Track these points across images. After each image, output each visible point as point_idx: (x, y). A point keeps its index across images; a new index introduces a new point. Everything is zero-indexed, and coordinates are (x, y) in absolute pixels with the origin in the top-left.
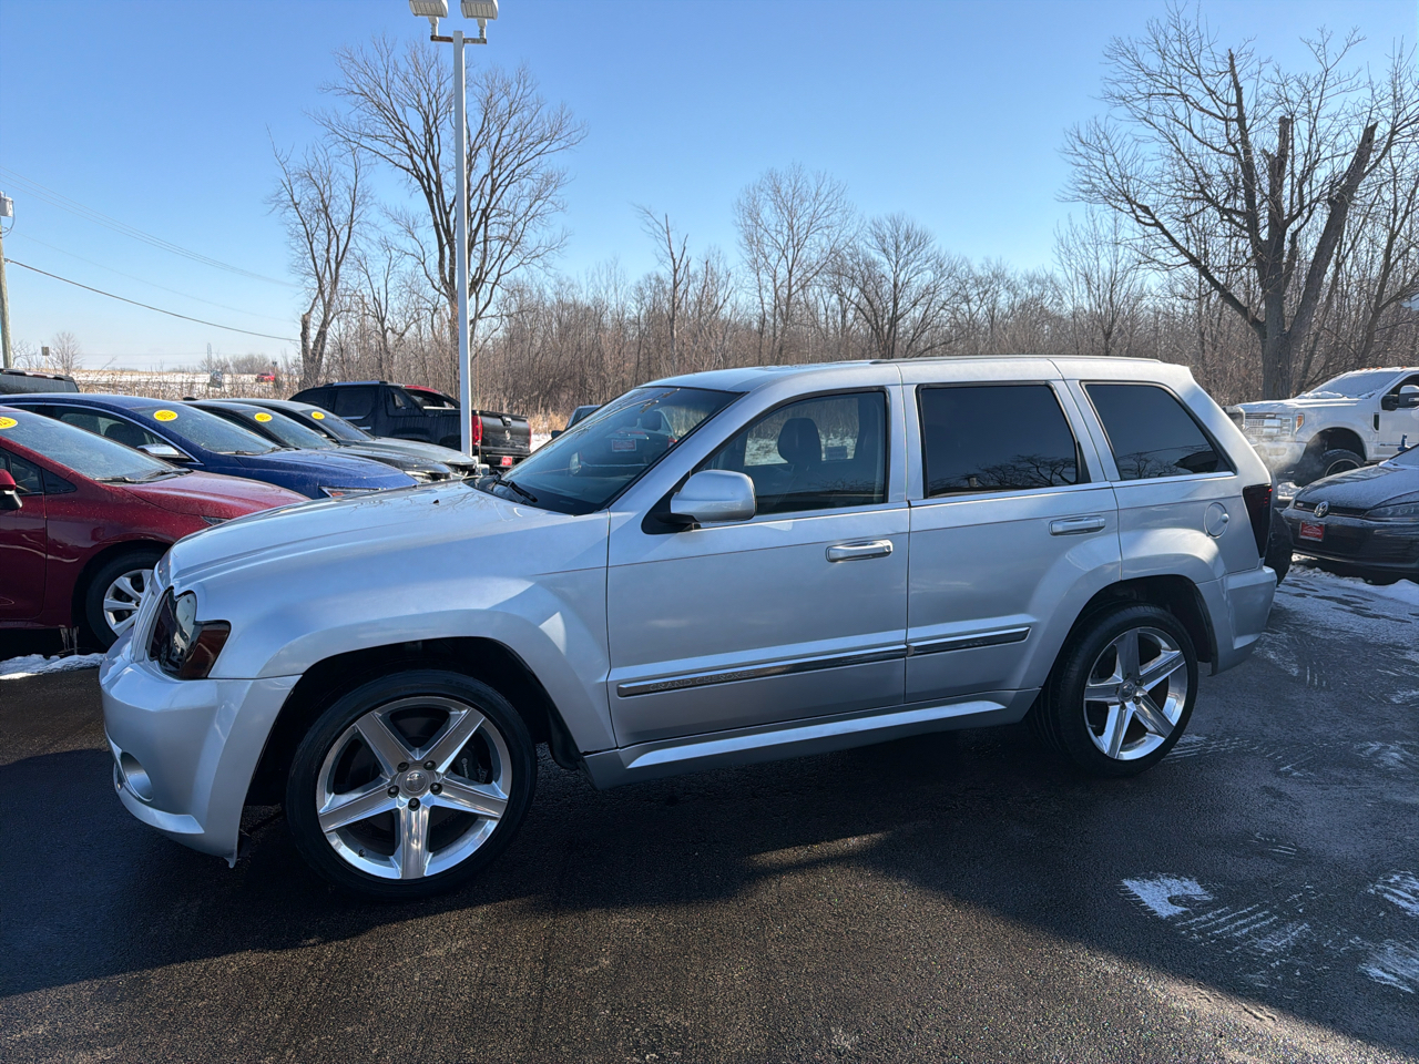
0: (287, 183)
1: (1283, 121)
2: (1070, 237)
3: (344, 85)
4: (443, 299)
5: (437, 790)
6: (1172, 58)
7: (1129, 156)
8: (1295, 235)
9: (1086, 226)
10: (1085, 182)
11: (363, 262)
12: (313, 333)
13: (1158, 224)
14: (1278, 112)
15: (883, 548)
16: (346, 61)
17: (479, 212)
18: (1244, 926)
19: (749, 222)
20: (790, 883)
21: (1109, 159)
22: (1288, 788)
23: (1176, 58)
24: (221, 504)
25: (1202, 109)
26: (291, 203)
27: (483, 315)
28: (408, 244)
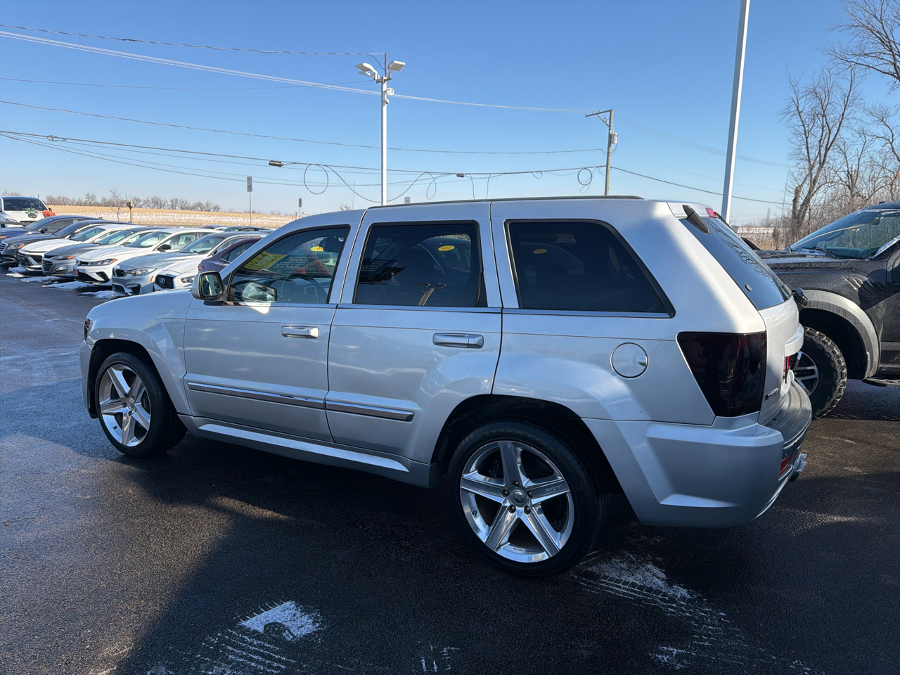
0: (795, 99)
3: (846, 22)
11: (842, 148)
12: (801, 201)
26: (797, 113)
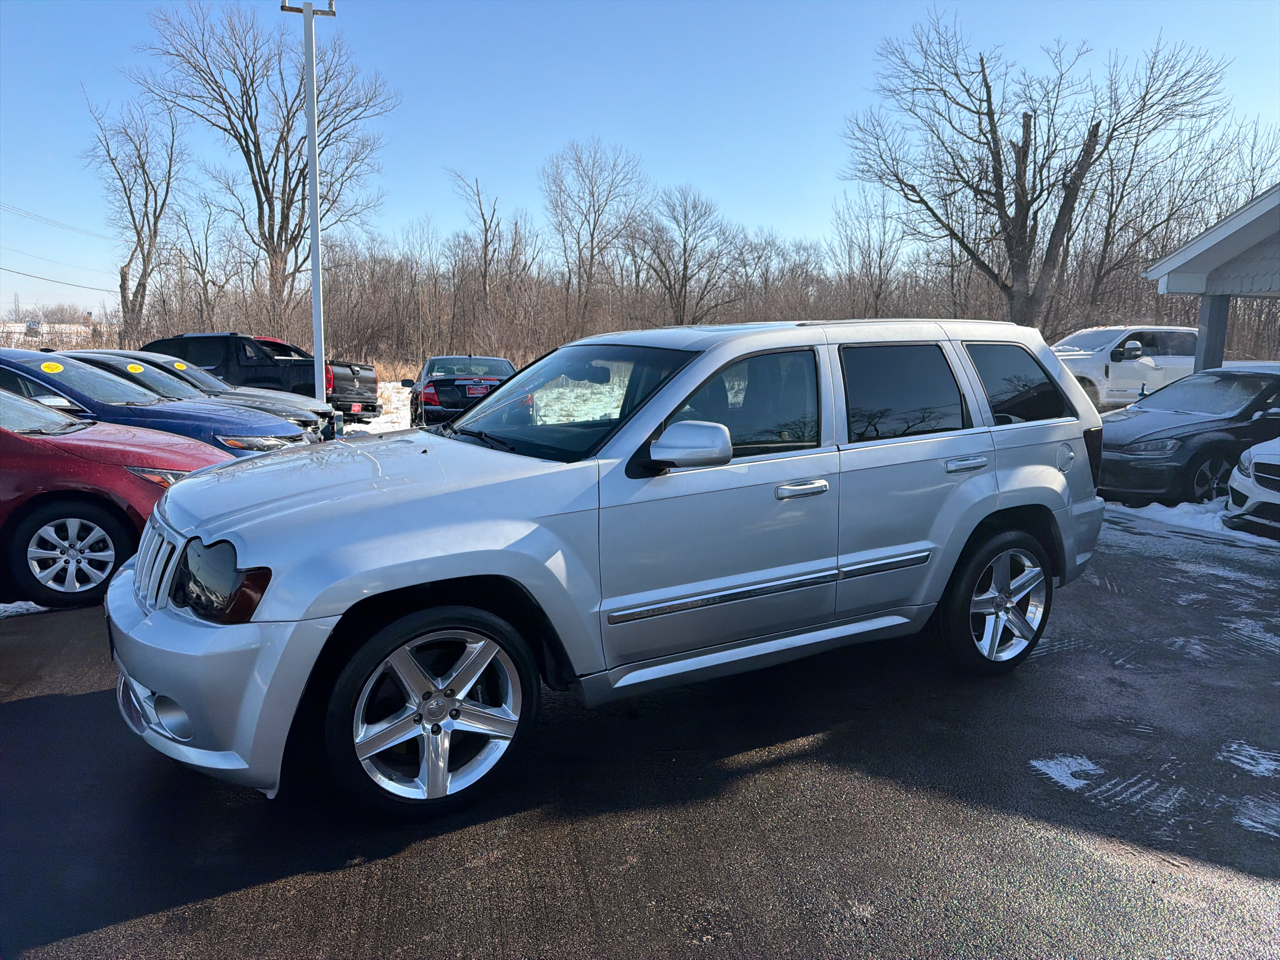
0: (103, 139)
1: (1026, 116)
2: (846, 211)
3: (159, 45)
4: (263, 253)
5: (455, 715)
6: (934, 59)
7: (898, 142)
8: (1036, 213)
9: (858, 201)
10: (862, 163)
11: (183, 217)
12: (132, 285)
13: (922, 201)
14: (1022, 108)
15: (821, 487)
16: (162, 22)
17: (298, 172)
18: (1136, 792)
19: (554, 188)
20: (764, 779)
21: (882, 143)
22: (1127, 678)
23: (937, 58)
24: (142, 454)
25: (958, 104)
26: (107, 158)
27: (302, 268)
28: (228, 201)
